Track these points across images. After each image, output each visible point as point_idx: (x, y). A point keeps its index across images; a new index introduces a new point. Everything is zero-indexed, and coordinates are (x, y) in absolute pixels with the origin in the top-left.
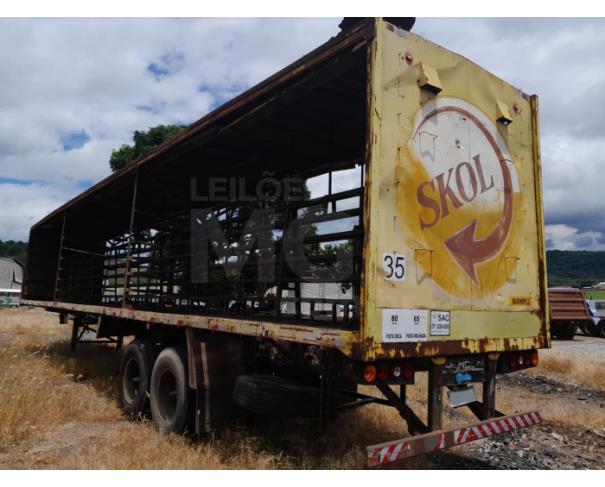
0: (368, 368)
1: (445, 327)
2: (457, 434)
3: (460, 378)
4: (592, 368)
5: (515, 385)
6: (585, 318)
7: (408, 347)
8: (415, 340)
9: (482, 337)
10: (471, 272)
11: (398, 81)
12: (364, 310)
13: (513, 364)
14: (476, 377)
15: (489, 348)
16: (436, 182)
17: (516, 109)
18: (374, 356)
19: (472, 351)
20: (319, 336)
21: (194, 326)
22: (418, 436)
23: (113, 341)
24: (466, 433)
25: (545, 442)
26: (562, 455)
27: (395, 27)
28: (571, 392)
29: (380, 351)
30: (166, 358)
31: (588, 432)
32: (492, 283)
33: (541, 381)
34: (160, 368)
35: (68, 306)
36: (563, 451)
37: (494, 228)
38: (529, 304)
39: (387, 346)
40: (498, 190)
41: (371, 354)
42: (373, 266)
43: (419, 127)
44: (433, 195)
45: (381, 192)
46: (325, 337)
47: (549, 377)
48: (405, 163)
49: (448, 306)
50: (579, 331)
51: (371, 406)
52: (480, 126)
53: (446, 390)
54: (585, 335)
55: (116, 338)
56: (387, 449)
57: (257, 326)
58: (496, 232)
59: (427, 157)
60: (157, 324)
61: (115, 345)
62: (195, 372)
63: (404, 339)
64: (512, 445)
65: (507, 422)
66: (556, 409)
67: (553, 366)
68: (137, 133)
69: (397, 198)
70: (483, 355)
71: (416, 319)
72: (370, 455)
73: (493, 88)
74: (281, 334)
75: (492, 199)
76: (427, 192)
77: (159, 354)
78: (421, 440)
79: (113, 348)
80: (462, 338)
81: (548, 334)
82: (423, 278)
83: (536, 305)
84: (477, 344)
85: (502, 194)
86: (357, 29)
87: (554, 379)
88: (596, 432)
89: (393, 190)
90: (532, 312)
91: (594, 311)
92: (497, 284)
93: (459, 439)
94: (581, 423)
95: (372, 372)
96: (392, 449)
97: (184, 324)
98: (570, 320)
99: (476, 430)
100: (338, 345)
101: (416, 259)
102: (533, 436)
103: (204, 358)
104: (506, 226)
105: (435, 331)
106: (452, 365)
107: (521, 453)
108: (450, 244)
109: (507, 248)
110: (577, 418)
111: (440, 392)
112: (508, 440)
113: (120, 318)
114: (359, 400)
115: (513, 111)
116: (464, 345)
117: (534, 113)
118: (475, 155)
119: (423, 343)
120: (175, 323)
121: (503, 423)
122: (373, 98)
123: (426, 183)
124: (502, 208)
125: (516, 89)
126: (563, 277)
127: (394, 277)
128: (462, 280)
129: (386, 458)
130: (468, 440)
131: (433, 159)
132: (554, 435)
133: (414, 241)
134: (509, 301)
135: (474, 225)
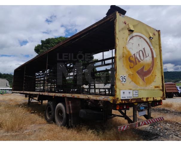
0: (117, 106)
1: (137, 94)
2: (141, 123)
3: (141, 108)
4: (178, 106)
5: (156, 111)
6: (176, 91)
7: (128, 100)
8: (129, 98)
9: (147, 97)
10: (143, 80)
11: (123, 29)
12: (116, 91)
13: (155, 104)
14: (145, 108)
15: (149, 100)
16: (133, 56)
17: (154, 34)
18: (119, 103)
19: (144, 101)
20: (104, 98)
21: (67, 96)
22: (131, 124)
23: (40, 102)
24: (143, 123)
25: (165, 126)
26: (169, 129)
27: (121, 15)
28: (172, 113)
29: (120, 101)
30: (59, 106)
31: (177, 123)
32: (149, 82)
33: (164, 110)
34: (57, 109)
35: (28, 92)
36: (170, 128)
37: (149, 67)
38: (159, 88)
39: (122, 100)
40: (150, 57)
41: (118, 102)
42: (118, 79)
43: (129, 41)
44: (133, 59)
45: (119, 59)
46: (105, 98)
47: (166, 109)
48: (125, 51)
49: (137, 89)
50: (175, 95)
51: (116, 117)
52: (145, 40)
53: (137, 112)
54: (177, 96)
55: (40, 101)
56: (123, 127)
57: (86, 96)
58: (150, 68)
59: (131, 49)
60: (56, 96)
61: (40, 103)
62: (68, 109)
63: (126, 98)
64: (156, 127)
65: (154, 120)
66: (168, 117)
67: (167, 105)
68: (42, 41)
69: (123, 61)
70: (147, 102)
71: (129, 93)
72: (119, 129)
73: (148, 29)
74: (93, 98)
75: (149, 60)
76: (131, 59)
77: (57, 105)
78: (131, 125)
79: (40, 104)
80: (141, 97)
81: (165, 96)
82: (131, 82)
83: (161, 88)
84: (146, 99)
85: (151, 58)
86: (111, 15)
87: (168, 109)
88: (179, 123)
89: (122, 58)
90: (160, 90)
91: (179, 89)
92: (151, 83)
93: (142, 124)
94: (175, 120)
95: (118, 107)
96: (124, 127)
97: (64, 96)
98: (172, 92)
99: (146, 122)
100: (109, 100)
101: (129, 77)
102: (162, 125)
103: (70, 105)
104: (153, 67)
105: (135, 96)
106: (139, 105)
107: (158, 129)
108: (138, 72)
109: (153, 73)
110: (174, 119)
111: (136, 112)
112: (154, 126)
113: (44, 95)
114: (113, 116)
115: (153, 35)
116: (142, 99)
117: (159, 35)
118: (144, 47)
119: (131, 99)
120: (62, 96)
121: (153, 120)
122: (116, 34)
123: (131, 56)
124: (151, 62)
125: (154, 29)
126: (169, 79)
127: (123, 82)
128: (141, 82)
129: (123, 129)
130: (144, 125)
131: (132, 49)
132: (168, 124)
133: (128, 72)
134: (154, 87)
135: (144, 67)
